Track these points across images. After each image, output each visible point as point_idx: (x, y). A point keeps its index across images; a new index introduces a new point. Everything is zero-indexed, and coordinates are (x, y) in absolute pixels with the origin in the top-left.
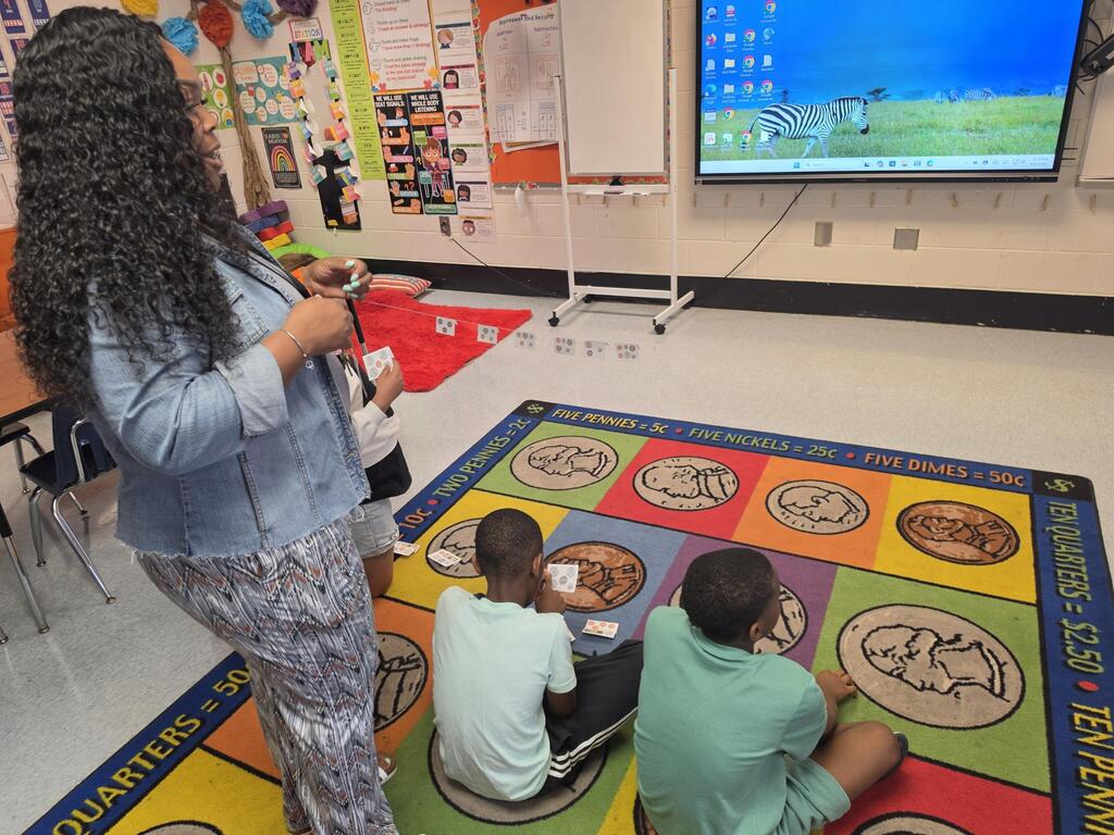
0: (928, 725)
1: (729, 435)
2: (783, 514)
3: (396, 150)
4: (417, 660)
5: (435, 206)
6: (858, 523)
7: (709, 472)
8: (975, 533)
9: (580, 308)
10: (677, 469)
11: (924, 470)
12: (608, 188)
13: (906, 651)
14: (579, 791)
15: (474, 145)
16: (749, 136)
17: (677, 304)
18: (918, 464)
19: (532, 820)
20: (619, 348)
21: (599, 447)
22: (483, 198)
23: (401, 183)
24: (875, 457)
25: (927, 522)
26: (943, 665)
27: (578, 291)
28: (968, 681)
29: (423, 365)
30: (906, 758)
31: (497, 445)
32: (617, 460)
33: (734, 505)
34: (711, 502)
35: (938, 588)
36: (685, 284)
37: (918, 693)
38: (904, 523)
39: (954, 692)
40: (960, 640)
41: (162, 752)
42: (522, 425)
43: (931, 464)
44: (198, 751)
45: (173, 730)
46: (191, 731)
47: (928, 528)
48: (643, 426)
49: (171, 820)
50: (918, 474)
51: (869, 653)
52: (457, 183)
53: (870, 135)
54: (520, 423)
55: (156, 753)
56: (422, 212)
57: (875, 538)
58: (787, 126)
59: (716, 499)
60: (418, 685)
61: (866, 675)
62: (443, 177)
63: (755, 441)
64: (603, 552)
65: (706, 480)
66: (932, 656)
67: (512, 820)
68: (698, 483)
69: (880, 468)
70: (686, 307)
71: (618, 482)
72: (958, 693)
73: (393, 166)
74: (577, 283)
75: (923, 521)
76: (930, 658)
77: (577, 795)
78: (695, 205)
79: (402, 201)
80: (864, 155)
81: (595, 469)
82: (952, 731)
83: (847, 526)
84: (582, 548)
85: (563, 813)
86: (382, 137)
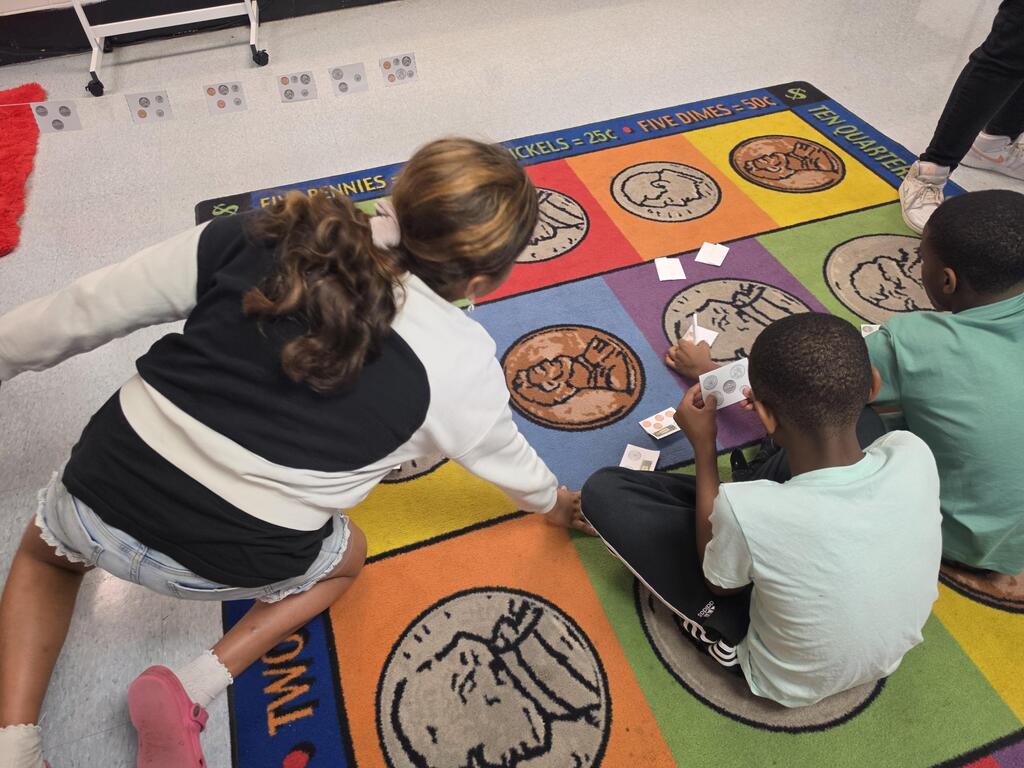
2: (650, 211)
4: (525, 606)
6: (715, 191)
8: (800, 158)
11: (695, 119)
13: (892, 284)
18: (686, 116)
20: (387, 65)
25: (758, 165)
33: (598, 223)
43: (695, 112)
47: (767, 170)
59: (577, 226)
60: (571, 633)
63: (530, 150)
66: (911, 278)
74: (92, 23)
75: (755, 165)
83: (712, 198)
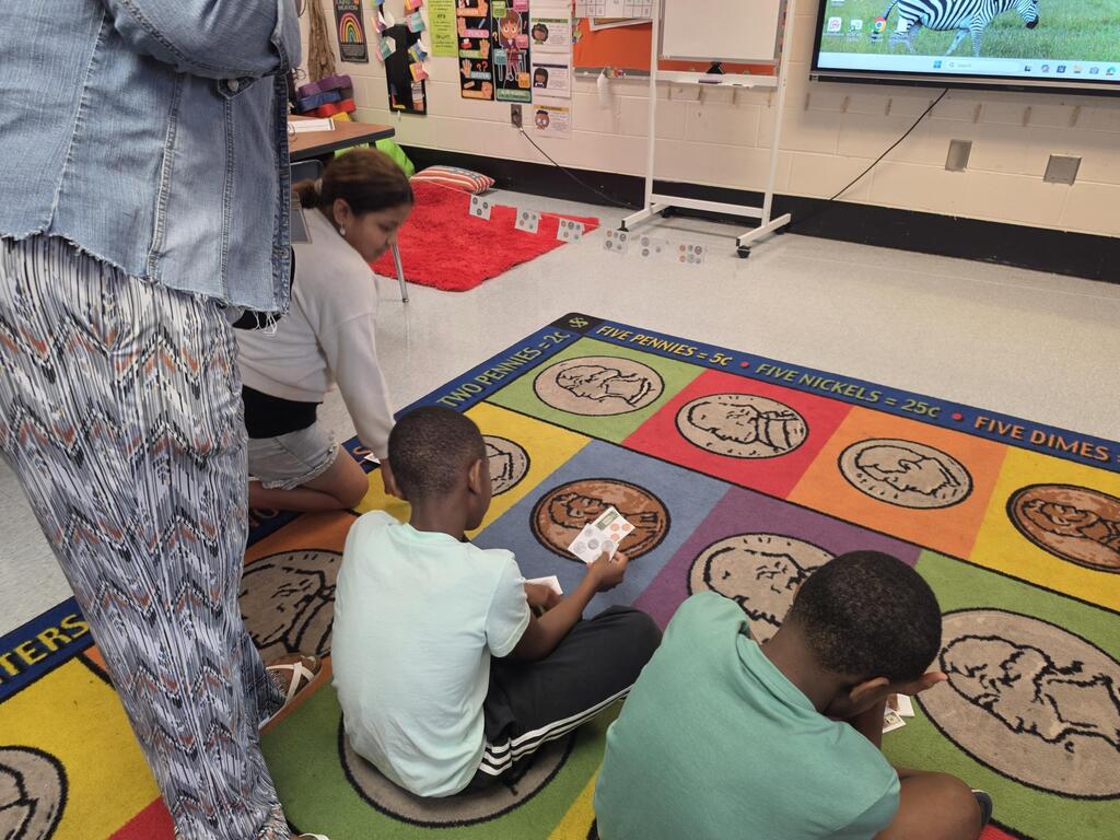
0: (1021, 782)
1: (806, 376)
2: (860, 476)
3: (472, 22)
5: (508, 92)
6: (956, 499)
7: (772, 416)
8: (1114, 532)
9: (655, 222)
10: (733, 408)
11: (1050, 444)
12: (704, 76)
13: (1001, 674)
14: (522, 794)
15: (558, 21)
16: (884, 23)
17: (768, 226)
18: (1043, 436)
19: (451, 825)
21: (643, 372)
22: (561, 84)
23: (474, 62)
24: (989, 422)
25: (1048, 509)
26: (1053, 702)
27: (655, 201)
28: (1086, 729)
29: (464, 263)
30: (987, 826)
31: (525, 357)
32: (663, 390)
33: (797, 458)
34: (769, 451)
35: (1055, 596)
36: (781, 204)
37: (1011, 733)
38: (1017, 506)
39: (1064, 742)
40: (1080, 670)
41: (33, 656)
42: (558, 339)
43: (1060, 440)
44: (75, 662)
45: (55, 631)
46: (76, 636)
47: (1049, 517)
48: (702, 355)
49: (13, 744)
50: (1041, 449)
51: (949, 668)
52: (535, 65)
53: (1038, 30)
54: (557, 337)
55: (26, 657)
56: (493, 99)
57: (976, 521)
58: (932, 13)
59: (776, 448)
61: (940, 698)
62: (520, 57)
63: (837, 386)
64: (622, 493)
65: (767, 424)
66: (1038, 685)
67: (425, 820)
68: (757, 427)
69: (993, 436)
70: (779, 231)
71: (657, 415)
72: (1071, 744)
73: (466, 41)
74: (654, 192)
75: (1043, 506)
76: (1034, 688)
77: (517, 799)
78: (807, 106)
79: (472, 84)
80: (1026, 55)
81: (633, 397)
82: (1056, 798)
83: (940, 501)
84: (597, 484)
85: (494, 821)
86: (457, 6)
